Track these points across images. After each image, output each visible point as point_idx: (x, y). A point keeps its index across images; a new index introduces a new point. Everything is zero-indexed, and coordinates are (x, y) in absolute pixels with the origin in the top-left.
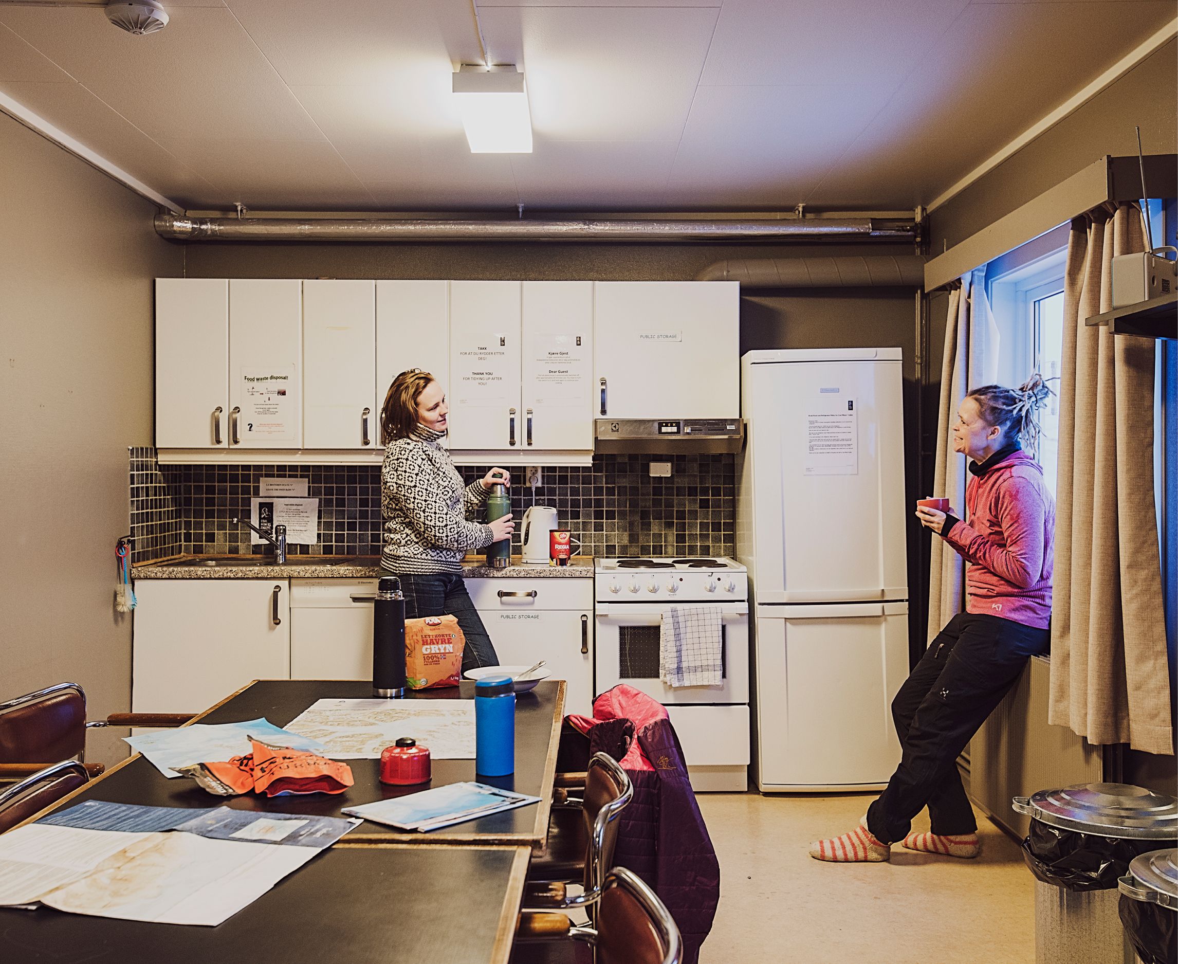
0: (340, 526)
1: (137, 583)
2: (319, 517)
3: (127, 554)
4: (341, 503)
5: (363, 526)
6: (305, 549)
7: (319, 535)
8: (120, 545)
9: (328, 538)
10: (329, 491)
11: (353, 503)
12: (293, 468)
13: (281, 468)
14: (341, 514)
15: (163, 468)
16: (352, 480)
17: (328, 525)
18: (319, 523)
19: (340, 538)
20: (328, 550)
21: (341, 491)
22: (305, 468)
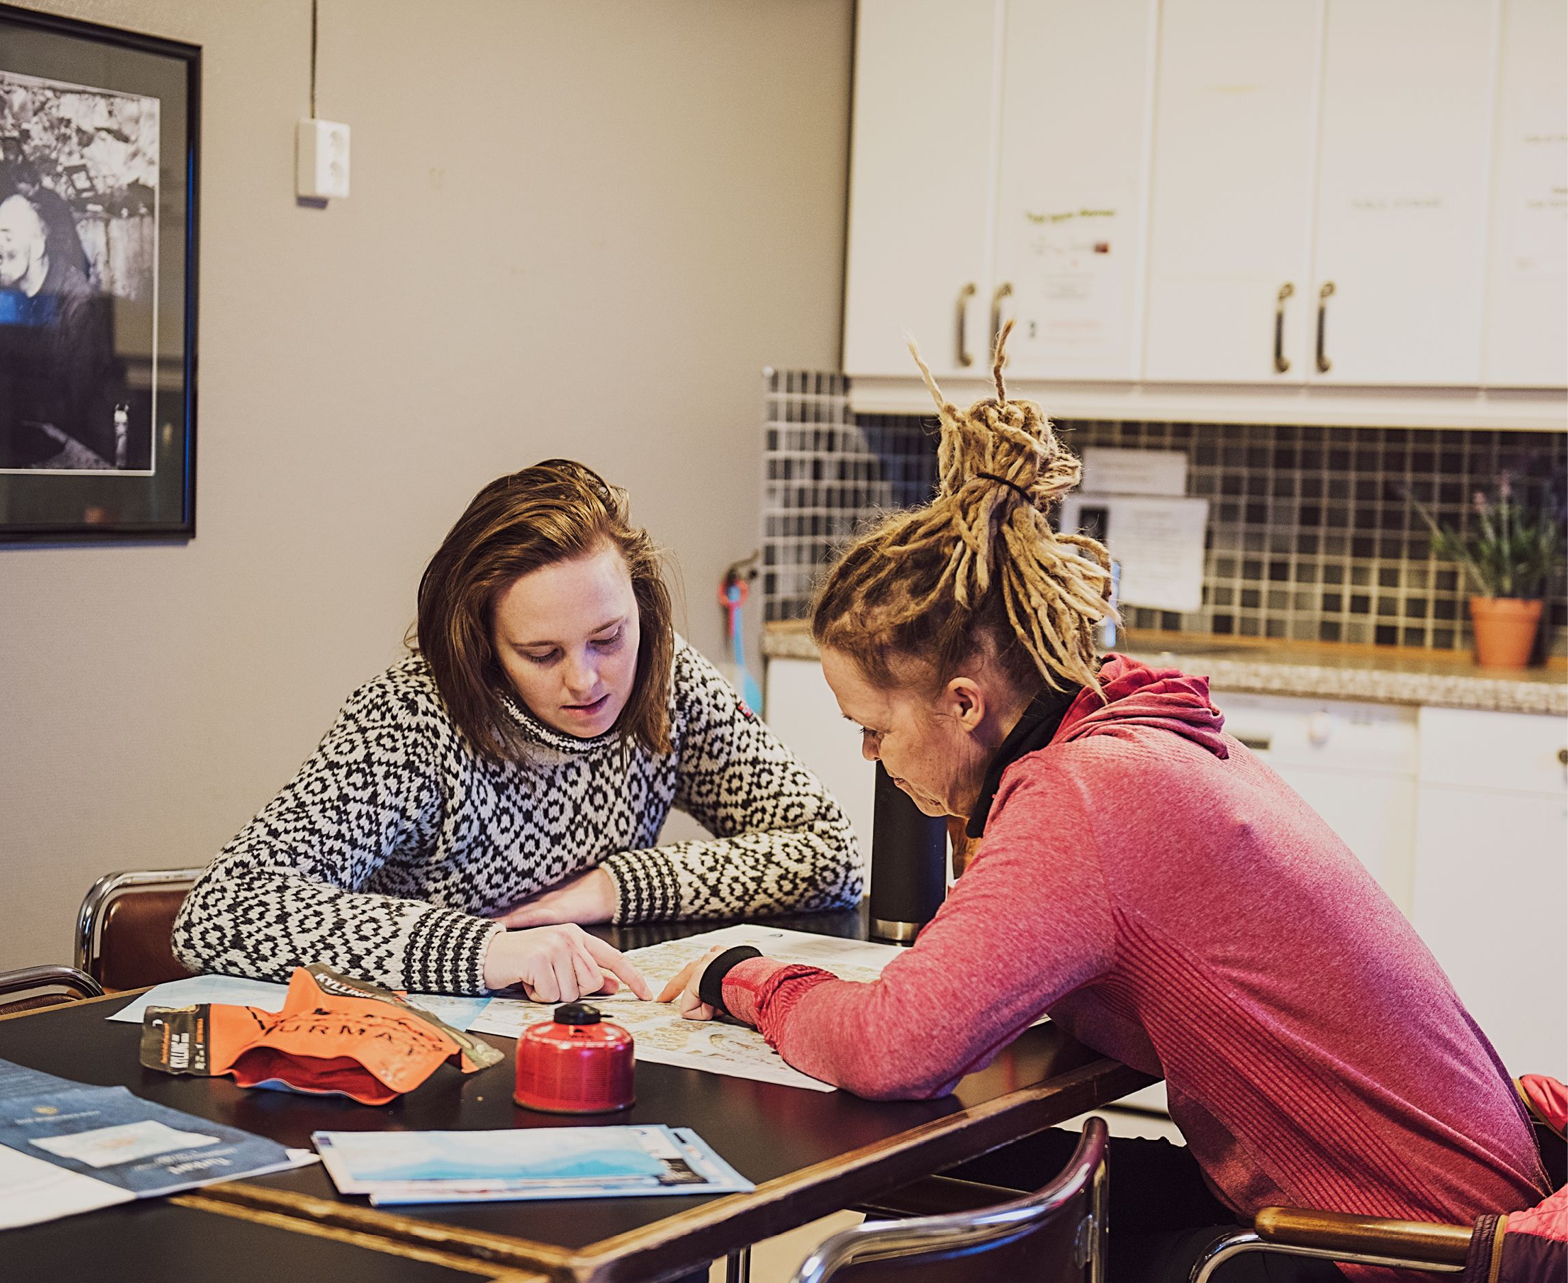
0: (1252, 569)
1: (775, 666)
2: (1208, 545)
3: (751, 601)
4: (1256, 514)
5: (1305, 574)
6: (1171, 620)
7: (1205, 590)
8: (730, 580)
9: (1224, 596)
10: (1231, 486)
11: (1283, 517)
12: (1156, 428)
13: (1131, 428)
14: (1255, 540)
15: (862, 420)
16: (1284, 460)
17: (1225, 567)
18: (1207, 561)
19: (1250, 599)
20: (1222, 624)
21: (1257, 486)
22: (1183, 430)
